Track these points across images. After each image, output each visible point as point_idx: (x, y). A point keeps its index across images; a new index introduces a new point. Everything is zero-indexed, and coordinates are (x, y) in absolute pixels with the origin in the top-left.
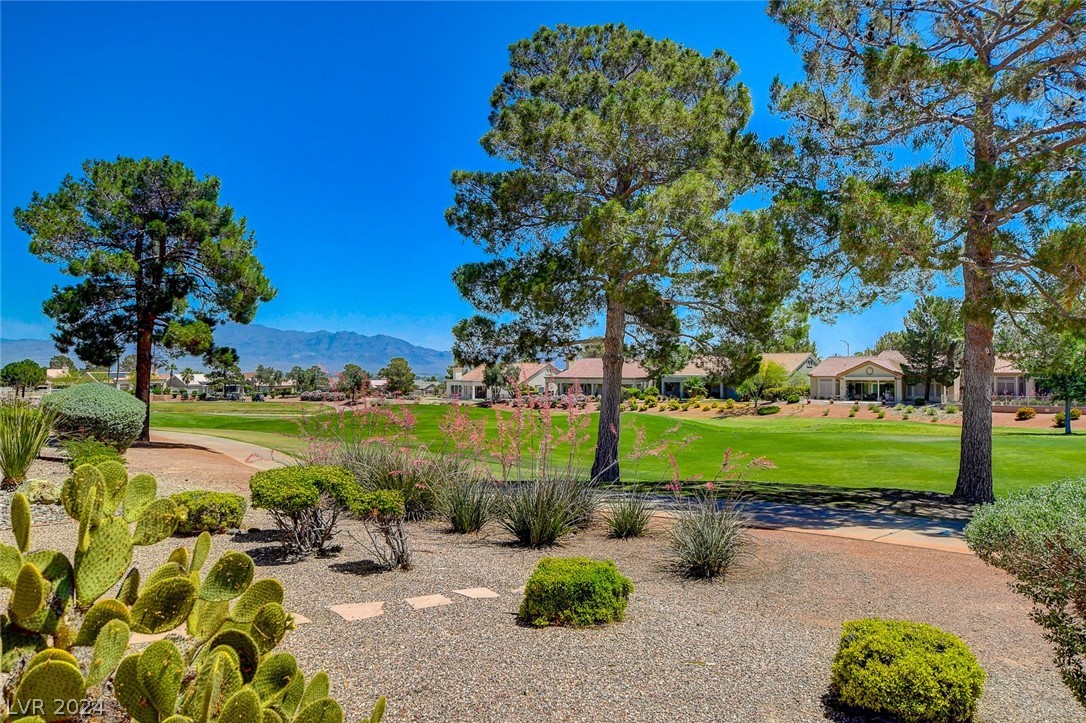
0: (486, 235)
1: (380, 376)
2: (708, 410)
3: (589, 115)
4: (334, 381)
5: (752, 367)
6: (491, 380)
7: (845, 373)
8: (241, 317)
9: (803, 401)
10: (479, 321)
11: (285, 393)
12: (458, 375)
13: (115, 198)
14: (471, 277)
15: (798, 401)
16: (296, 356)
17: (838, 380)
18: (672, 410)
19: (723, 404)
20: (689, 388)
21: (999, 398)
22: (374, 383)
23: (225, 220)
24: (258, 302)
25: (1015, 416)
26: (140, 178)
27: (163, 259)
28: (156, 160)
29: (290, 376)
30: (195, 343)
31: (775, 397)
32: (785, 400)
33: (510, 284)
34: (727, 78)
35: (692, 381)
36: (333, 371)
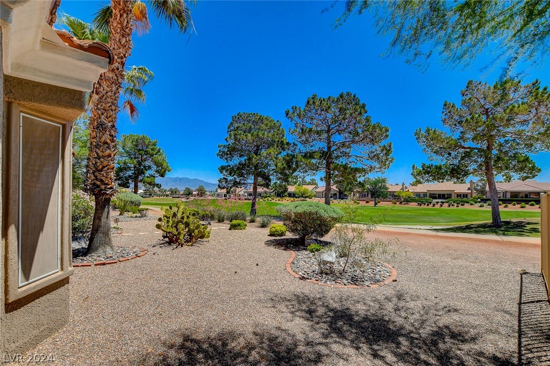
0: (226, 159)
1: (196, 191)
3: (249, 135)
4: (182, 193)
5: (286, 190)
6: (228, 192)
8: (162, 176)
9: (313, 198)
10: (224, 178)
11: (167, 196)
12: (219, 191)
13: (129, 145)
14: (222, 169)
16: (169, 185)
18: (279, 200)
19: (292, 199)
21: (362, 197)
22: (194, 193)
23: (159, 151)
24: (167, 172)
26: (137, 140)
27: (142, 161)
28: (141, 136)
29: (169, 191)
30: (151, 182)
31: (306, 197)
32: (308, 198)
33: (231, 171)
34: (280, 126)
36: (182, 189)
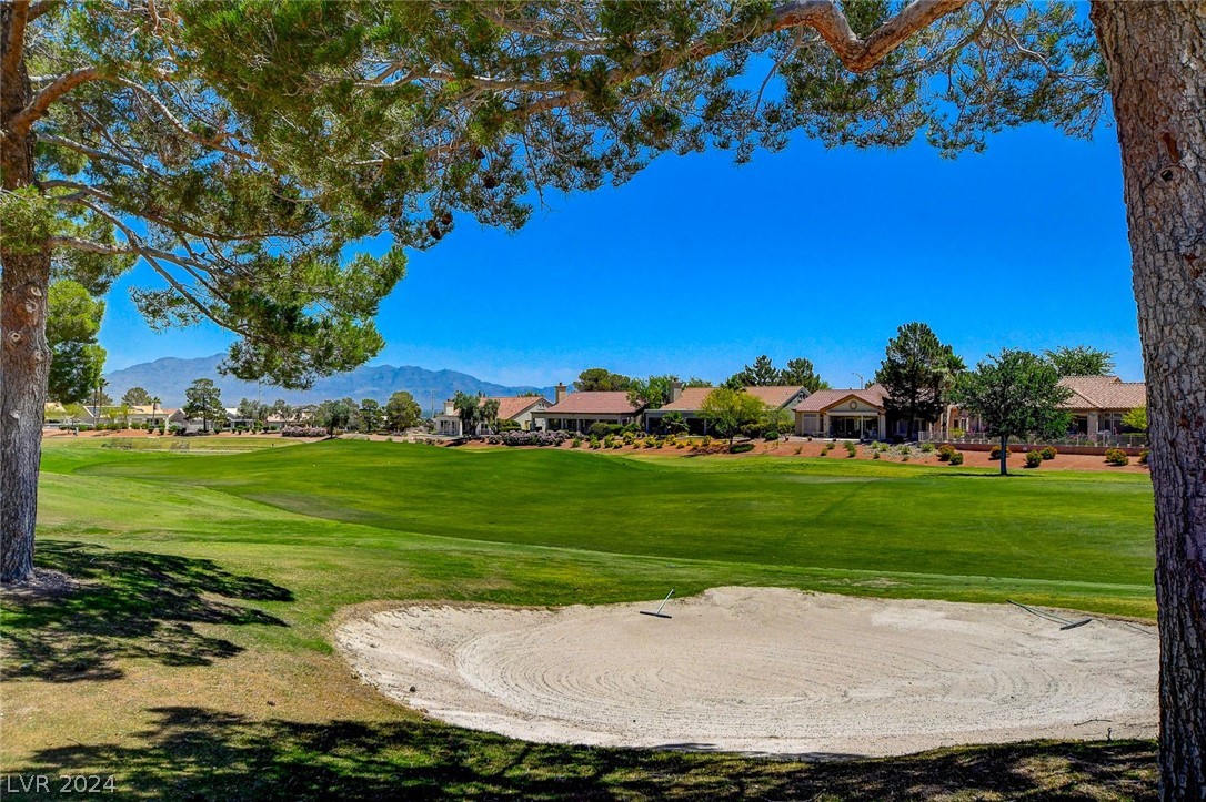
2: (683, 447)
7: (829, 408)
9: (782, 438)
15: (776, 438)
17: (821, 416)
18: (647, 447)
19: (700, 441)
20: (669, 424)
21: (977, 436)
25: (988, 454)
32: (763, 437)
35: (671, 416)
